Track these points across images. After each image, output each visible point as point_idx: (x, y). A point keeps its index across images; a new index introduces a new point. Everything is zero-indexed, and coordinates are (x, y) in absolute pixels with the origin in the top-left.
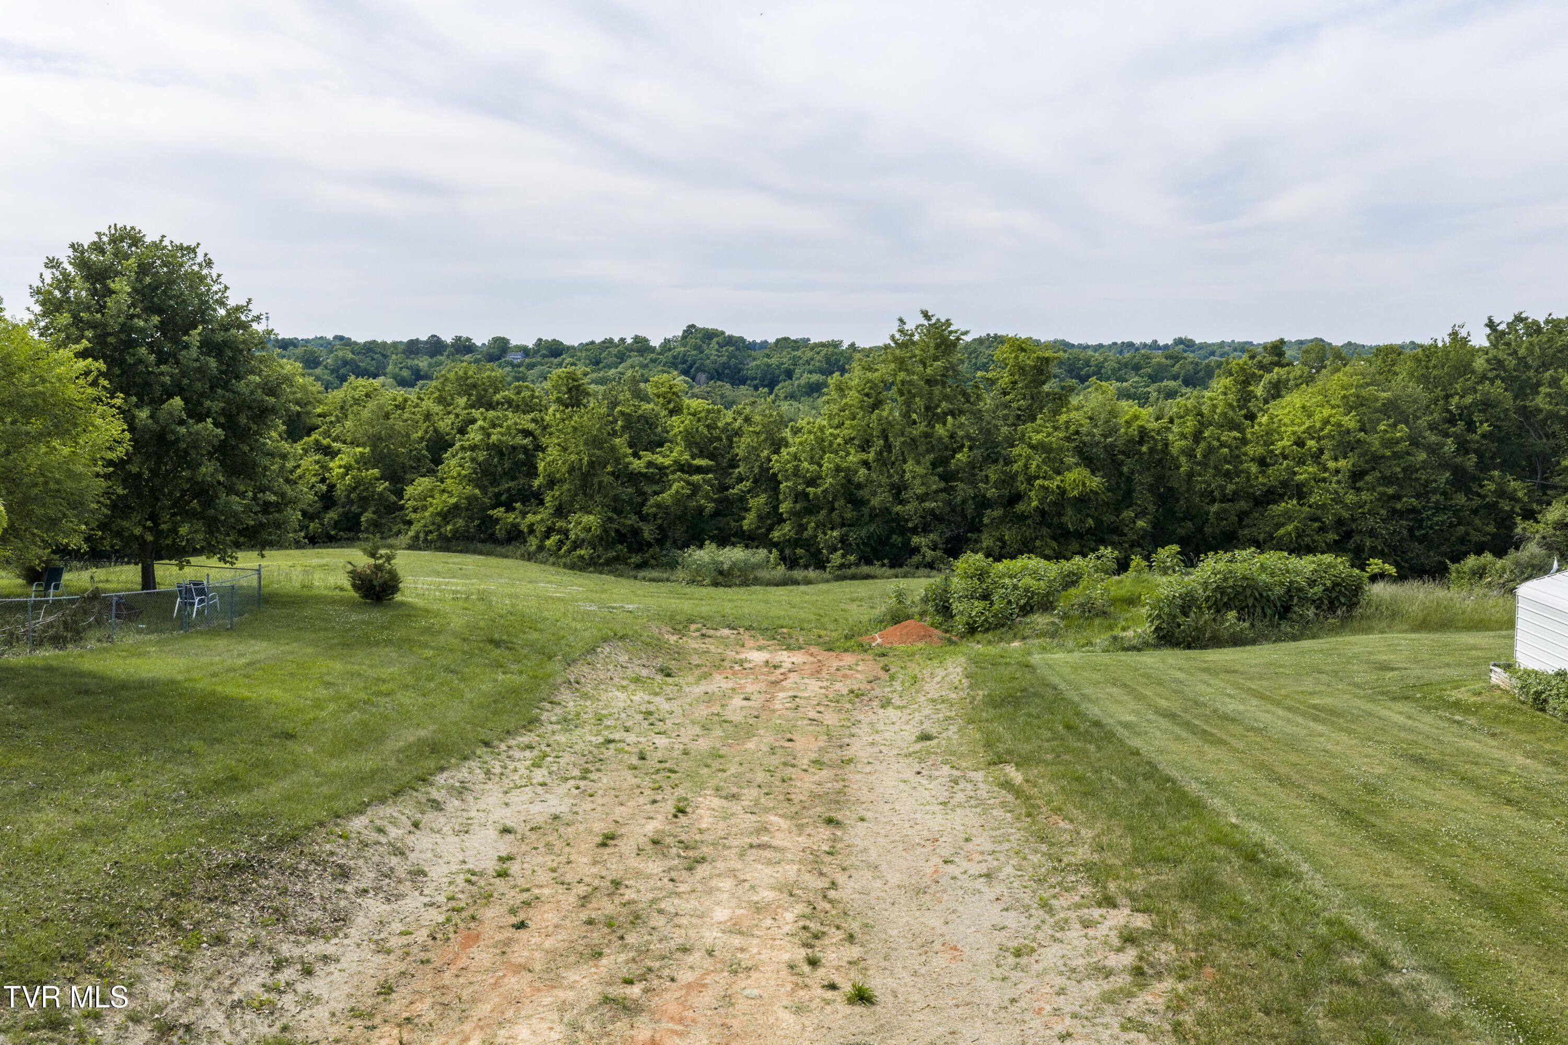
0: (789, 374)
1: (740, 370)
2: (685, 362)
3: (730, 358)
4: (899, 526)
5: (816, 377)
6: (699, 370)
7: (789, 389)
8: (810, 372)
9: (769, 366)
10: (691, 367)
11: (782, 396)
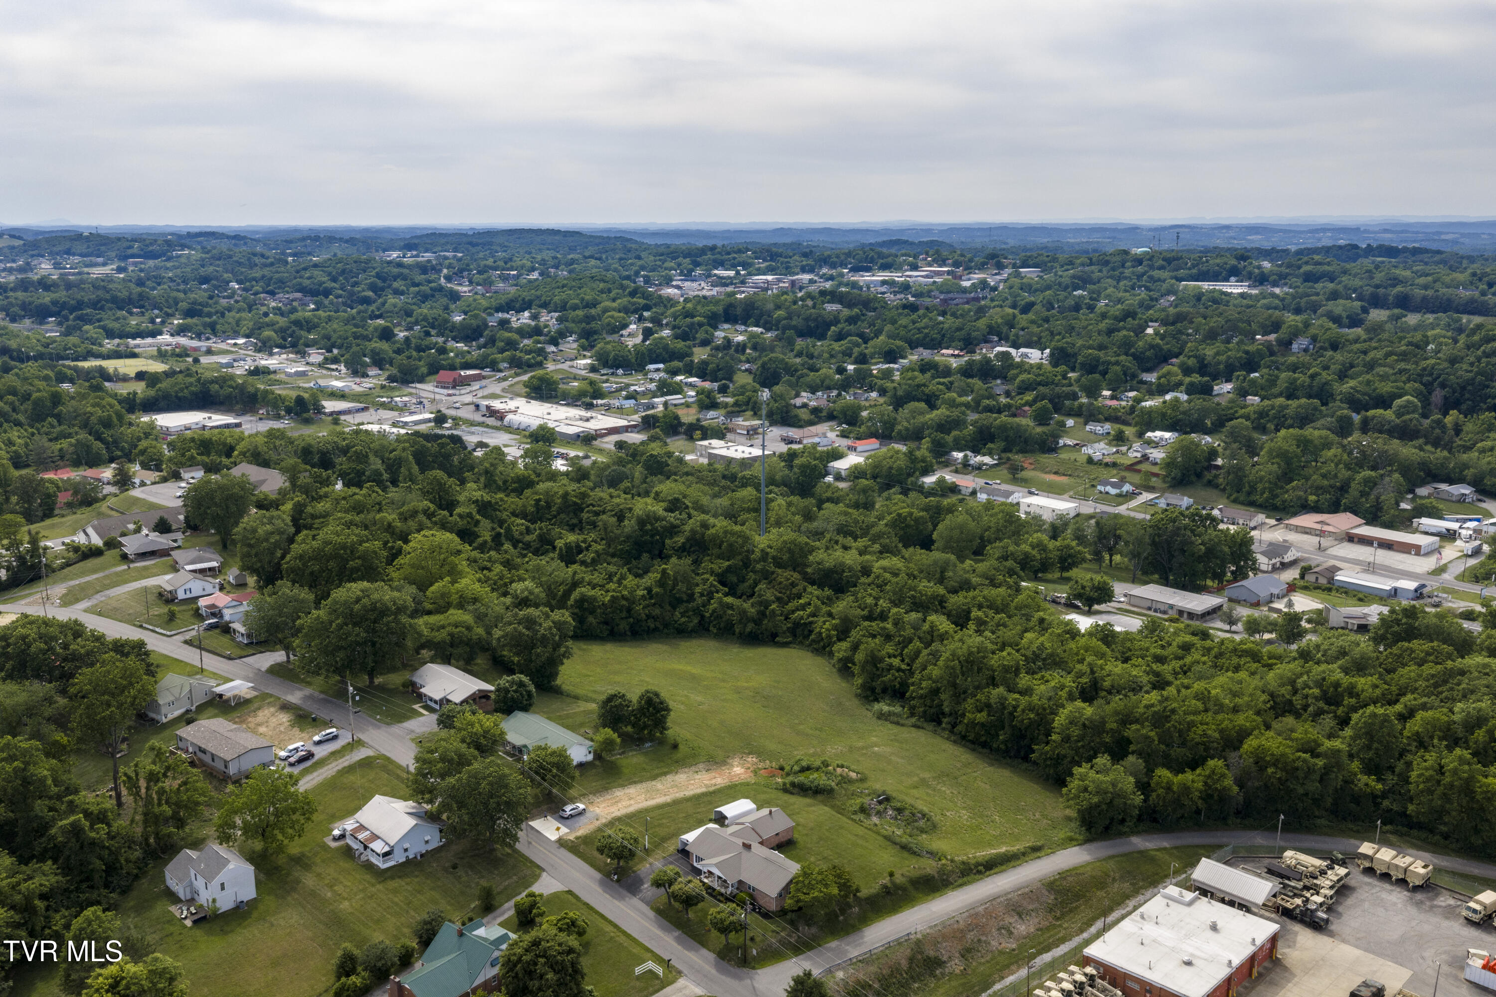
2: (1432, 374)
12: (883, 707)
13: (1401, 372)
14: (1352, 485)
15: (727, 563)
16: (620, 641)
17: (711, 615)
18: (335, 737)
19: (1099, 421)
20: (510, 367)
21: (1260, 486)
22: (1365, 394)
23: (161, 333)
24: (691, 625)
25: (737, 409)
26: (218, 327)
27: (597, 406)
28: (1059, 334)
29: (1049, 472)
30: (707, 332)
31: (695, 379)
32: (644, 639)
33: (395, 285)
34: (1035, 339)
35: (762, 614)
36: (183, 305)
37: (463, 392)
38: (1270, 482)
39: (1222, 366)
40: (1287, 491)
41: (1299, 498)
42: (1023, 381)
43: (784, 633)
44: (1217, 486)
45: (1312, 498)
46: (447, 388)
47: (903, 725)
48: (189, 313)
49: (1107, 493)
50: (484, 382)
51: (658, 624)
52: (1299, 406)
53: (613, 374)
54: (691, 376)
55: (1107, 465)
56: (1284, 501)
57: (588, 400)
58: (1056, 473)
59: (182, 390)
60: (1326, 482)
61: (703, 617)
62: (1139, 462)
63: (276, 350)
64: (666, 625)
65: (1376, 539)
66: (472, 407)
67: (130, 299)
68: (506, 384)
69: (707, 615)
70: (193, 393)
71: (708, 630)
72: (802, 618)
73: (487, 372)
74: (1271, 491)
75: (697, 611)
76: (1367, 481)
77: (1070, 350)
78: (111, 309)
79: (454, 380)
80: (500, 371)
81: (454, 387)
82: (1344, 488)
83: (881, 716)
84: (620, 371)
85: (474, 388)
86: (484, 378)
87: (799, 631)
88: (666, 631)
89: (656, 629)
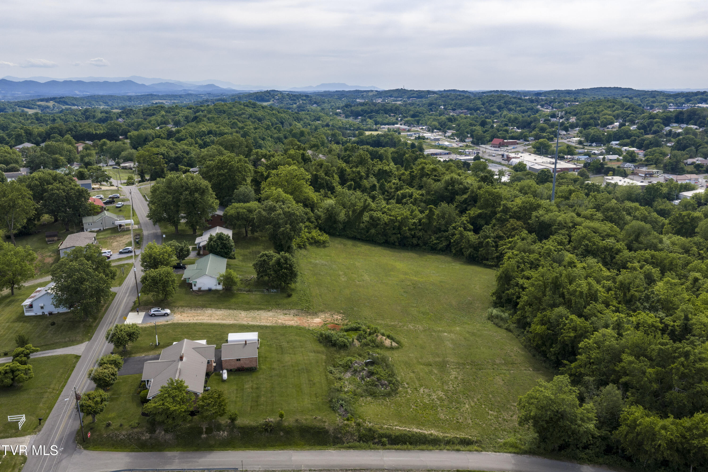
15: (480, 211)
16: (392, 248)
17: (454, 241)
18: (130, 252)
20: (534, 140)
23: (397, 124)
24: (441, 246)
25: (646, 163)
26: (420, 122)
27: (567, 158)
30: (658, 127)
31: (635, 149)
32: (408, 250)
33: (510, 106)
35: (481, 244)
36: (411, 113)
37: (502, 149)
43: (493, 259)
46: (496, 147)
47: (500, 327)
48: (413, 116)
50: (516, 146)
51: (420, 242)
53: (590, 146)
54: (633, 147)
57: (561, 155)
59: (369, 139)
61: (449, 242)
63: (435, 131)
64: (425, 244)
66: (501, 156)
67: (391, 110)
68: (527, 147)
69: (452, 241)
70: (373, 141)
71: (451, 252)
73: (521, 141)
75: (447, 238)
78: (382, 113)
79: (500, 144)
80: (528, 141)
81: (499, 147)
83: (491, 317)
84: (594, 144)
85: (509, 148)
86: (518, 144)
88: (424, 247)
89: (418, 245)
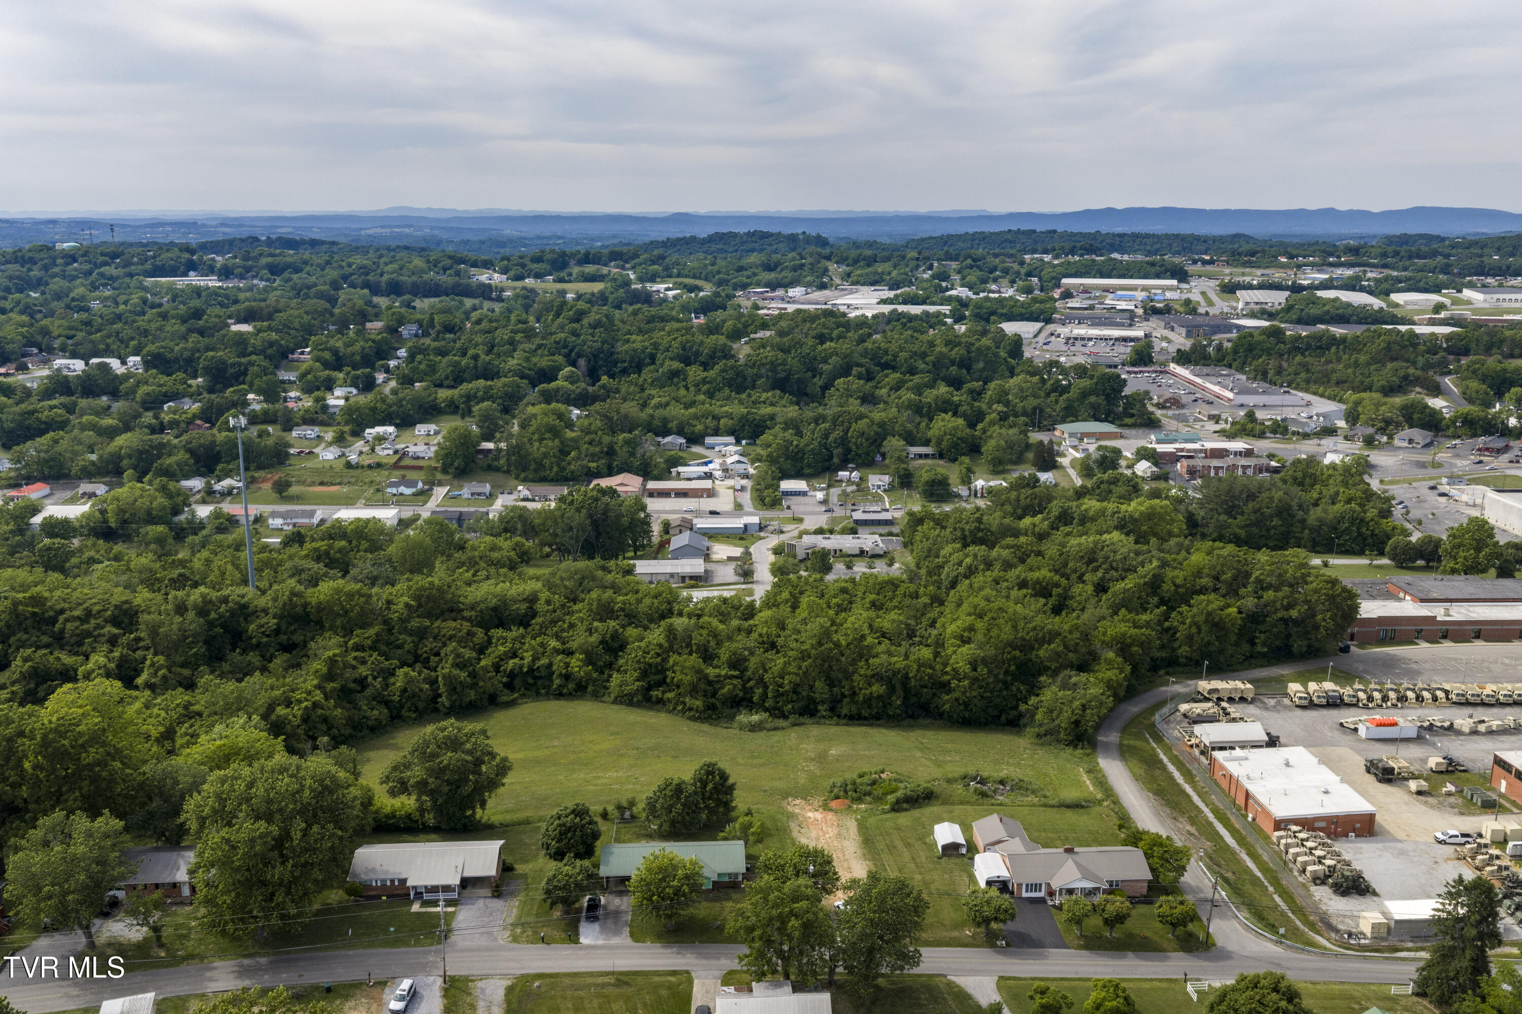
0: (653, 358)
1: (612, 353)
2: (565, 347)
3: (603, 343)
4: (812, 701)
5: (676, 365)
6: (579, 355)
7: (655, 375)
8: (672, 359)
9: (635, 350)
10: (571, 351)
11: (649, 381)
12: (743, 718)
13: (540, 346)
14: (616, 448)
17: (400, 697)
19: (298, 425)
21: (546, 462)
22: (530, 369)
24: (381, 718)
28: (133, 339)
29: (313, 484)
34: (102, 346)
35: (473, 675)
38: (554, 456)
39: (358, 357)
40: (569, 464)
41: (583, 467)
42: (148, 394)
44: (497, 469)
45: (594, 465)
49: (401, 494)
52: (505, 385)
55: (370, 467)
56: (573, 472)
58: (322, 484)
60: (597, 449)
61: (387, 703)
62: (400, 459)
65: (673, 490)
71: (402, 718)
72: (521, 667)
74: (558, 465)
75: (381, 699)
76: (627, 442)
77: (169, 356)
82: (611, 452)
83: (754, 728)
87: (517, 682)
